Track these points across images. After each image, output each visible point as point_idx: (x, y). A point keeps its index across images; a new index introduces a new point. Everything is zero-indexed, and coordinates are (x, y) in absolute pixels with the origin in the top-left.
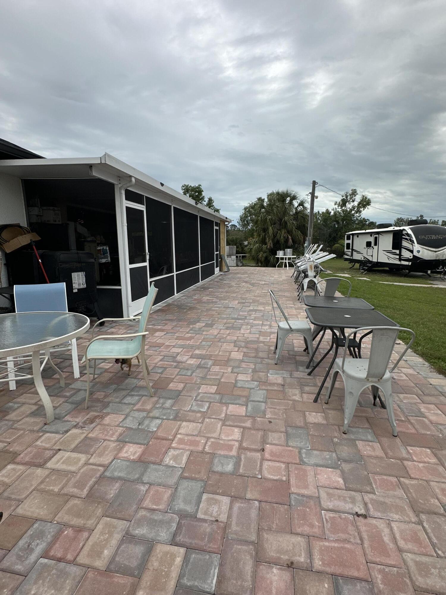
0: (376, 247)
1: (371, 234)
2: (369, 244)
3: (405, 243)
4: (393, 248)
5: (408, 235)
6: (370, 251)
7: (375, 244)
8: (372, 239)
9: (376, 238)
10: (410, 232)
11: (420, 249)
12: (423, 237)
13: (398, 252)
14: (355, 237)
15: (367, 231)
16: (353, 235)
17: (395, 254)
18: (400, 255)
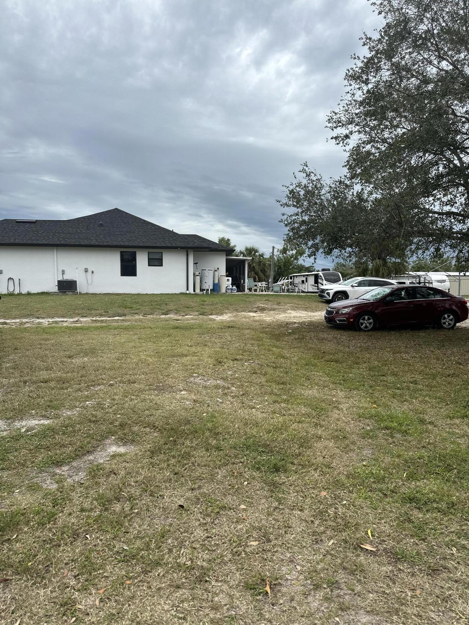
0: (307, 283)
1: (304, 276)
2: (303, 282)
3: (320, 281)
4: (315, 284)
5: (321, 276)
6: (304, 285)
7: (306, 282)
8: (304, 279)
9: (306, 278)
10: (322, 275)
11: (326, 283)
12: (327, 277)
13: (317, 285)
14: (295, 278)
15: (302, 274)
16: (294, 276)
17: (316, 286)
18: (318, 287)
